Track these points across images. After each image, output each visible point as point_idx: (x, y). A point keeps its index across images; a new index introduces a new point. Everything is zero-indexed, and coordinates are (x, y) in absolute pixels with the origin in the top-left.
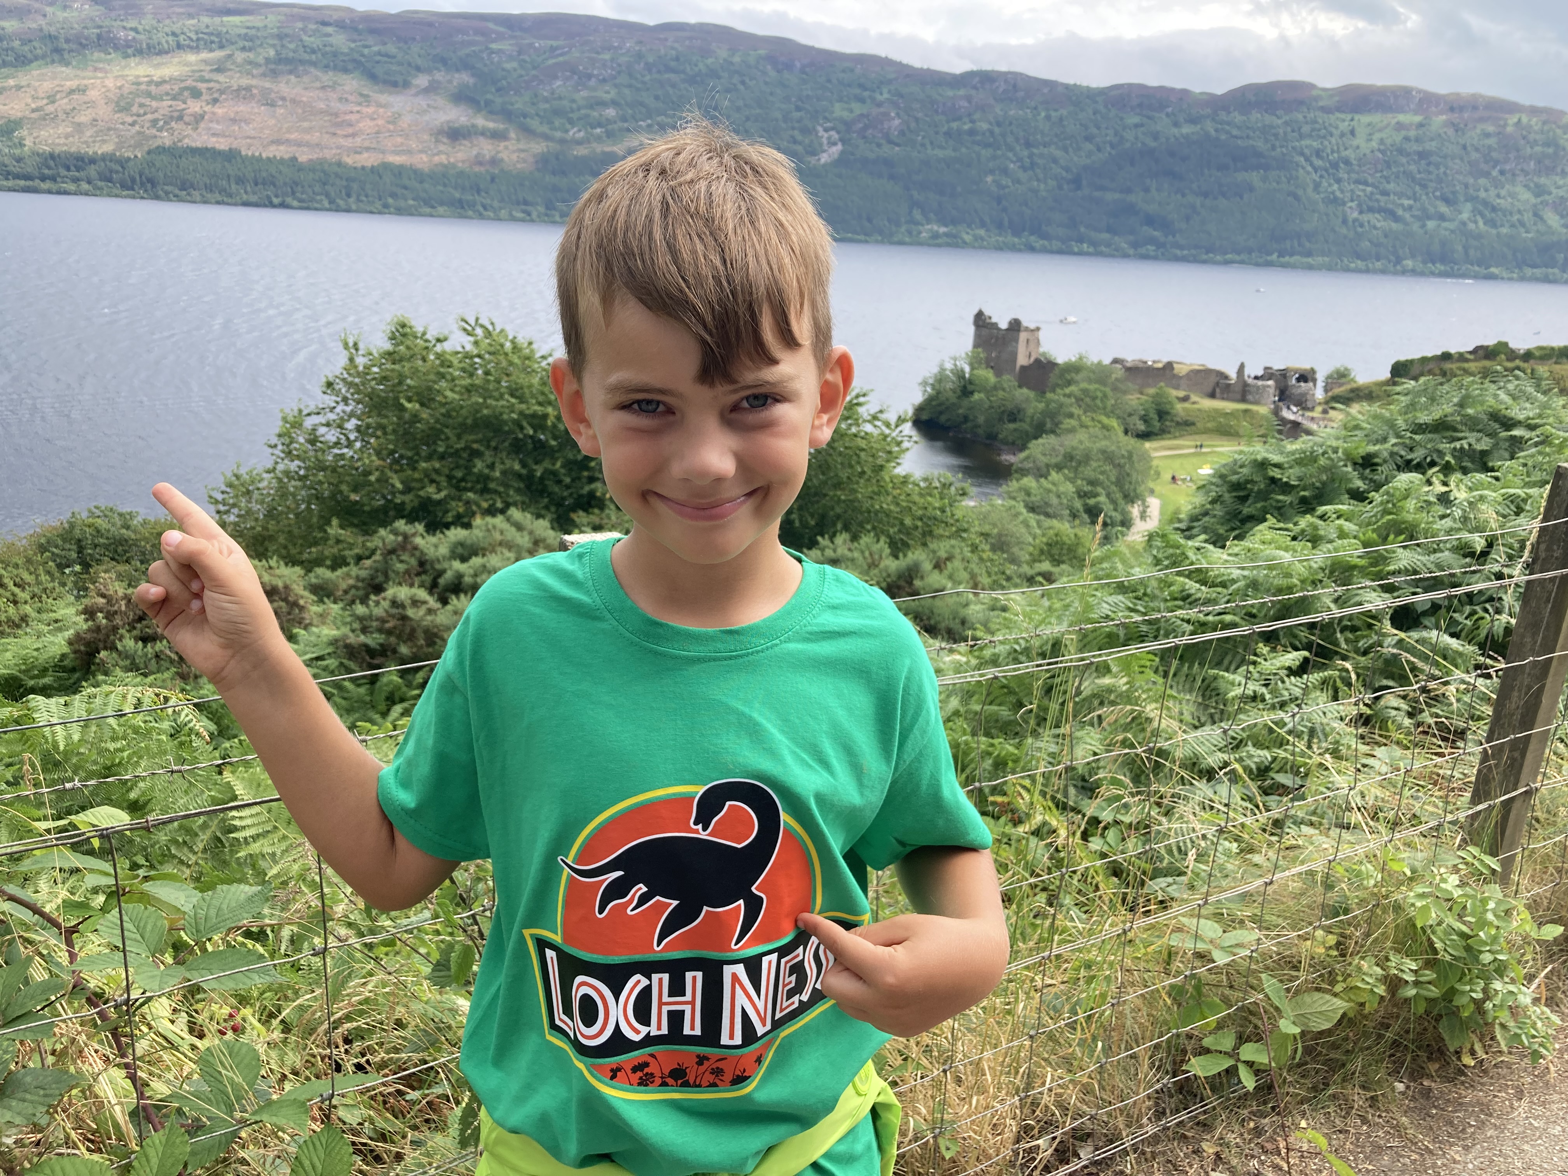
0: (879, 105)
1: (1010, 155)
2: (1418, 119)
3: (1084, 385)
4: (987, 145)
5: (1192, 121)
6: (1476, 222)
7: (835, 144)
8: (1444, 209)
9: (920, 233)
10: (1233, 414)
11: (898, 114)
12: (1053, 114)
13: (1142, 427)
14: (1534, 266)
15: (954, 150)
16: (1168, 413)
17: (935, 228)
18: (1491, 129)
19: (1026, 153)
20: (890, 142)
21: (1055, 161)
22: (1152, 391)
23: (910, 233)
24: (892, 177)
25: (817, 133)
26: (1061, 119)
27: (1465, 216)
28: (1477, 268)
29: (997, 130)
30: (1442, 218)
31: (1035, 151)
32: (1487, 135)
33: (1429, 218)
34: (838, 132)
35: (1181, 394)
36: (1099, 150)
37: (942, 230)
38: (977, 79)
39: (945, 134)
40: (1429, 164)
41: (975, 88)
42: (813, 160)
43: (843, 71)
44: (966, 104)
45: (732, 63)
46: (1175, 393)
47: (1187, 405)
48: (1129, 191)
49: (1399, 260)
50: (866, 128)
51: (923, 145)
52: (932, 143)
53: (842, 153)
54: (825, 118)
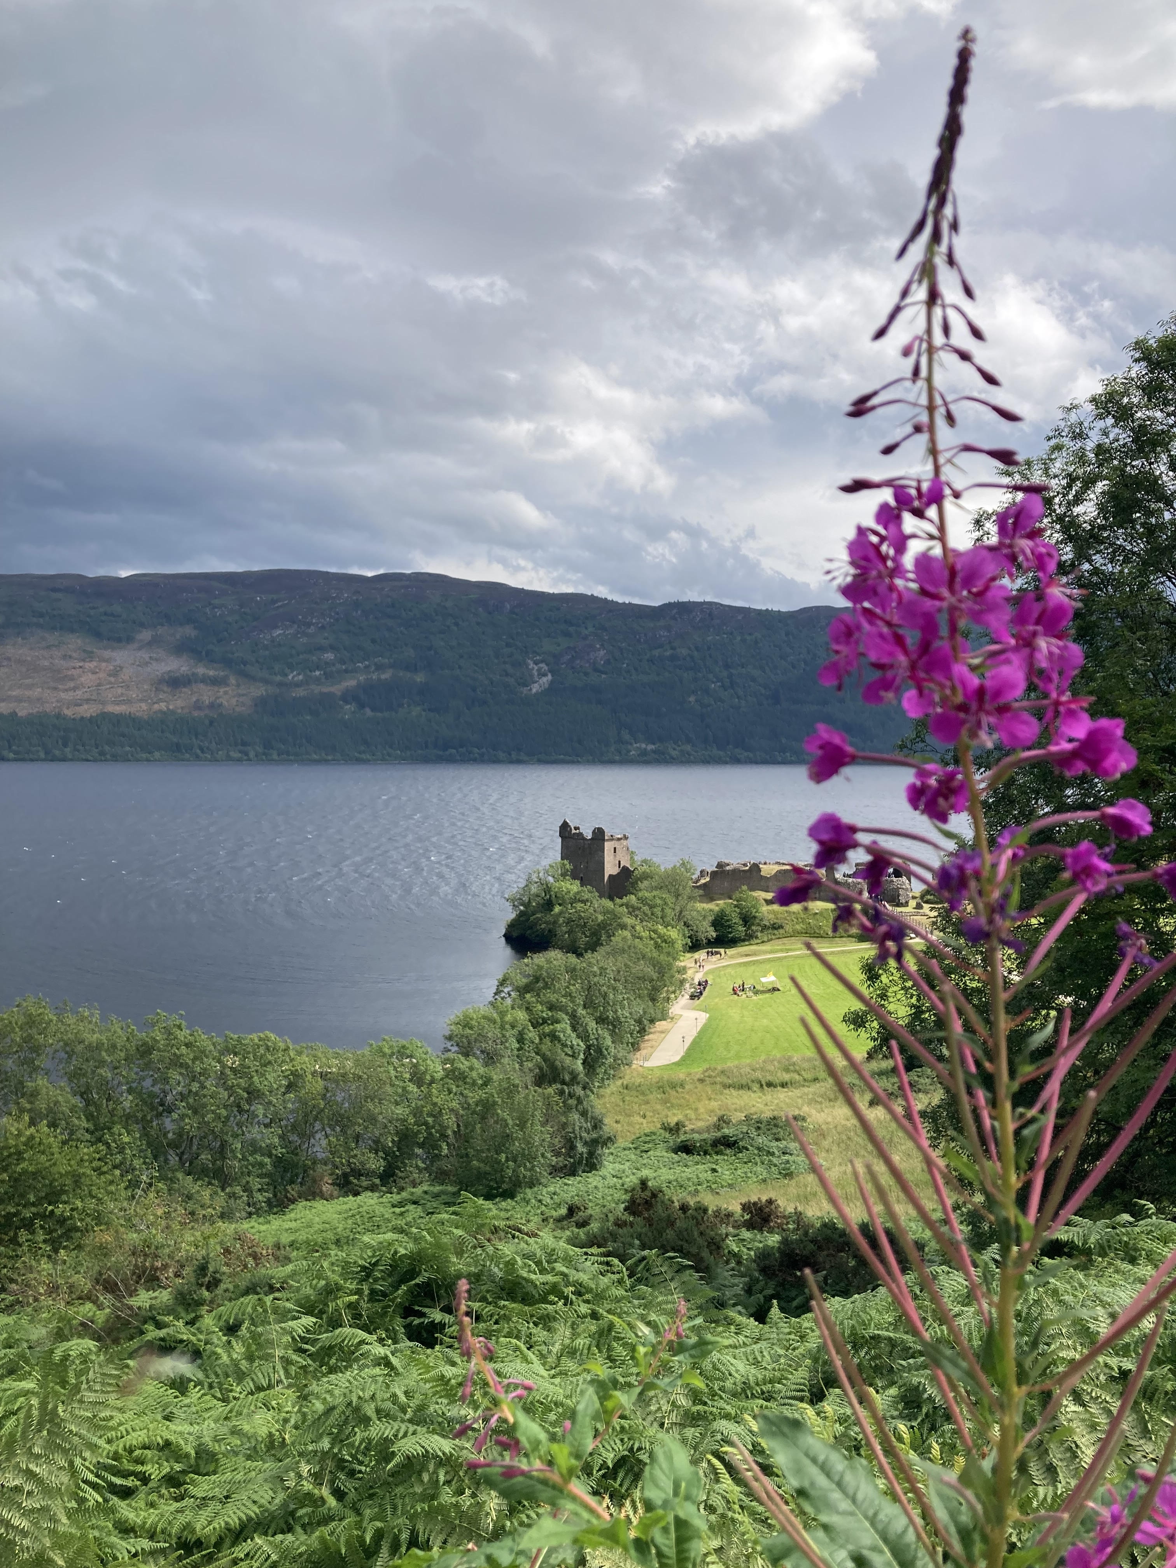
0: (585, 638)
1: (711, 676)
4: (688, 669)
7: (545, 675)
9: (629, 751)
11: (602, 645)
12: (748, 638)
15: (658, 675)
17: (644, 746)
19: (725, 674)
20: (596, 670)
21: (754, 680)
23: (619, 752)
24: (600, 702)
25: (527, 665)
26: (756, 642)
29: (697, 655)
31: (734, 671)
34: (548, 664)
36: (794, 667)
37: (651, 747)
38: (675, 610)
39: (648, 660)
41: (673, 618)
42: (525, 690)
43: (550, 610)
44: (666, 633)
45: (445, 607)
46: (763, 896)
50: (573, 659)
51: (628, 672)
52: (636, 669)
53: (552, 682)
54: (535, 652)
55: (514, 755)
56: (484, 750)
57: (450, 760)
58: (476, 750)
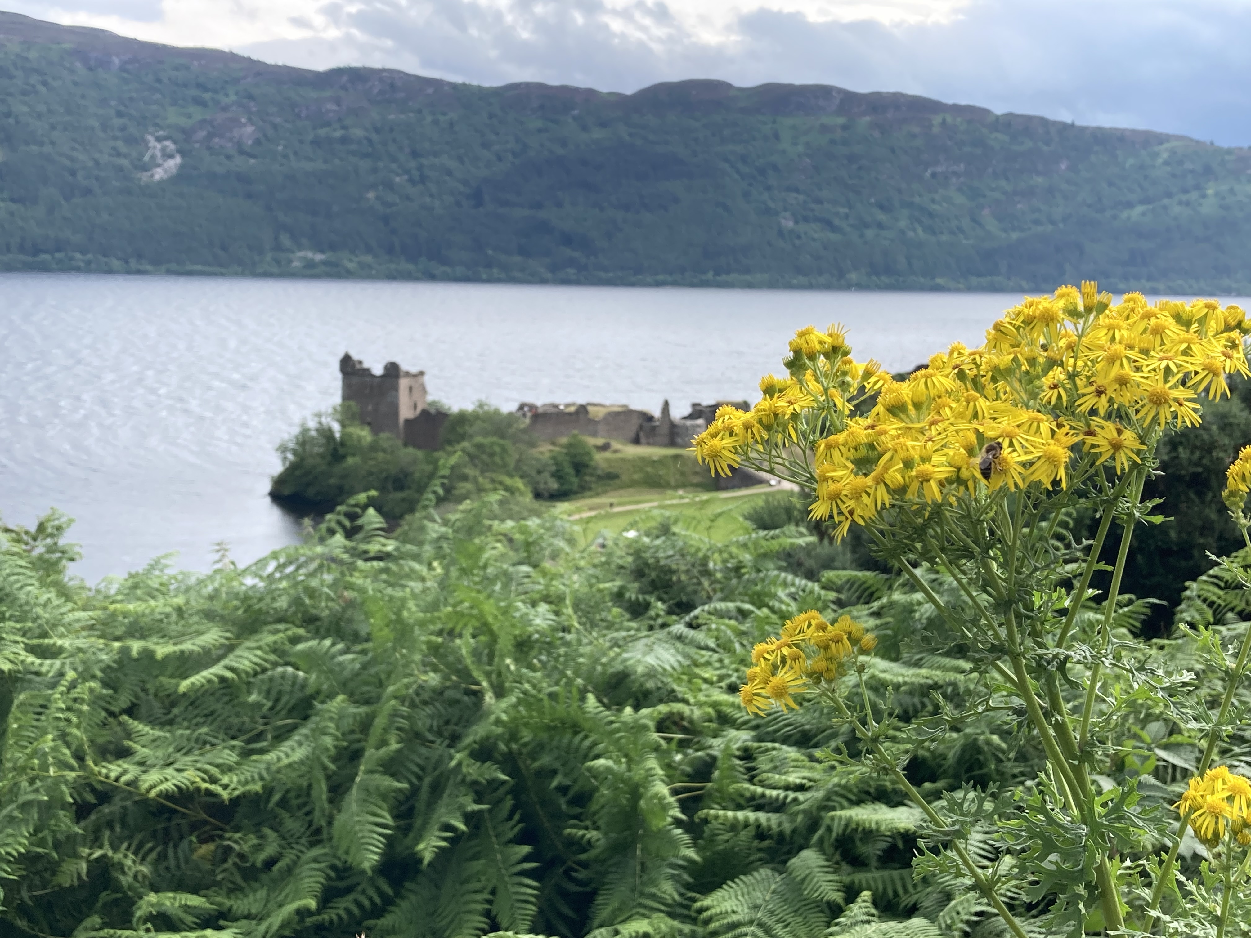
0: (225, 109)
1: (394, 166)
2: (841, 120)
3: (479, 439)
4: (366, 156)
5: (603, 125)
6: (914, 230)
7: (171, 156)
8: (881, 217)
9: (290, 261)
10: (662, 462)
11: (250, 120)
12: (442, 118)
13: (554, 485)
14: (979, 275)
15: (326, 161)
16: (586, 466)
17: (310, 255)
18: (916, 130)
19: (413, 164)
20: (242, 152)
21: (449, 173)
22: (564, 440)
23: (278, 262)
24: (249, 196)
25: (146, 143)
26: (452, 124)
27: (903, 224)
28: (922, 280)
29: (375, 137)
30: (880, 226)
31: (425, 161)
32: (914, 136)
33: (867, 226)
34: (175, 142)
35: (600, 441)
36: (500, 159)
37: (319, 257)
38: (345, 78)
39: (312, 142)
40: (860, 168)
41: (344, 88)
42: (144, 177)
43: (176, 69)
44: (335, 107)
45: (27, 59)
46: (592, 441)
47: (607, 455)
48: (539, 206)
49: (841, 274)
50: (211, 136)
51: (285, 156)
52: (296, 153)
53: (182, 167)
54: (156, 125)
55: (133, 263)
56: (90, 256)
57: (43, 269)
58: (78, 256)
